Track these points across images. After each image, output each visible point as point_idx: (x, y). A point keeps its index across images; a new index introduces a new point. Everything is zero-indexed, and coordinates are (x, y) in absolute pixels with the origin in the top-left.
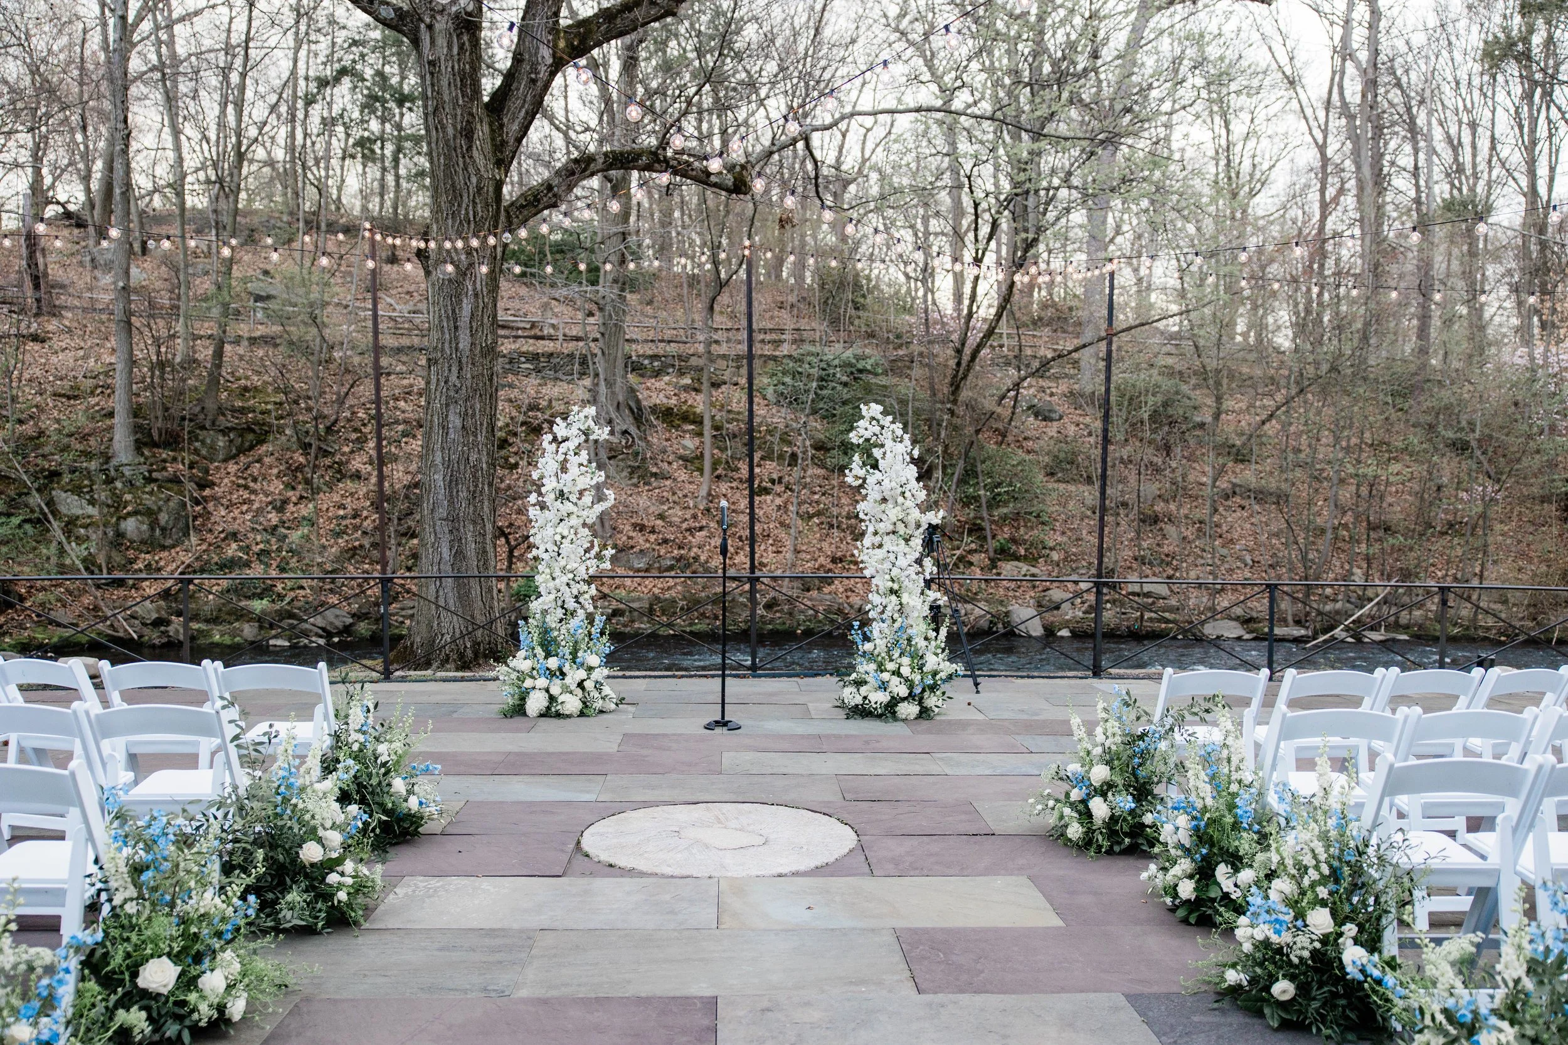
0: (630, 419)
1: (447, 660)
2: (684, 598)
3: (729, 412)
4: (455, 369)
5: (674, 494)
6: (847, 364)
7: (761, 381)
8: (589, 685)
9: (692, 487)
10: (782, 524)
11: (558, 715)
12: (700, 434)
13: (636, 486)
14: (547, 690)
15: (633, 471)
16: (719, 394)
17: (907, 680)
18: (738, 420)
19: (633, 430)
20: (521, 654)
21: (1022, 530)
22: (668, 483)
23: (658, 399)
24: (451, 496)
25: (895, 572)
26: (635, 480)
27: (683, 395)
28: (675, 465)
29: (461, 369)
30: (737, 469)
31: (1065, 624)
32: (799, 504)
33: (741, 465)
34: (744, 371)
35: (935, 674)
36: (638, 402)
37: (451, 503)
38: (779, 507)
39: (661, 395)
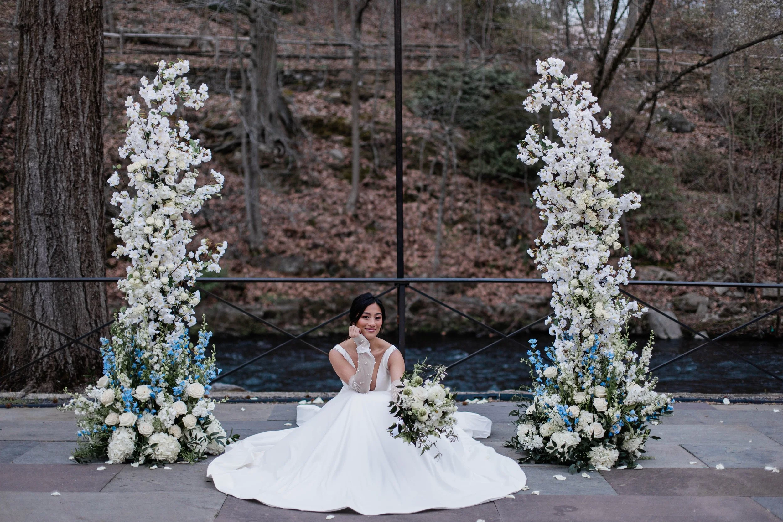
0: (282, 130)
1: (43, 379)
2: (333, 301)
3: (377, 123)
4: (50, 37)
5: (324, 200)
6: (489, 79)
7: (409, 94)
8: (189, 421)
9: (342, 195)
10: (427, 229)
11: (149, 461)
12: (348, 144)
13: (288, 193)
14: (135, 428)
15: (285, 179)
16: (366, 107)
17: (601, 415)
18: (385, 131)
19: (284, 139)
20: (104, 380)
21: (658, 236)
22: (318, 190)
23: (310, 111)
24: (49, 186)
25: (584, 275)
26: (286, 188)
27: (333, 108)
28: (325, 174)
29: (57, 37)
30: (383, 178)
31: (704, 326)
32: (445, 211)
33: (387, 173)
34: (392, 85)
35: (638, 406)
36: (289, 113)
37: (48, 195)
38: (424, 214)
39: (312, 108)
